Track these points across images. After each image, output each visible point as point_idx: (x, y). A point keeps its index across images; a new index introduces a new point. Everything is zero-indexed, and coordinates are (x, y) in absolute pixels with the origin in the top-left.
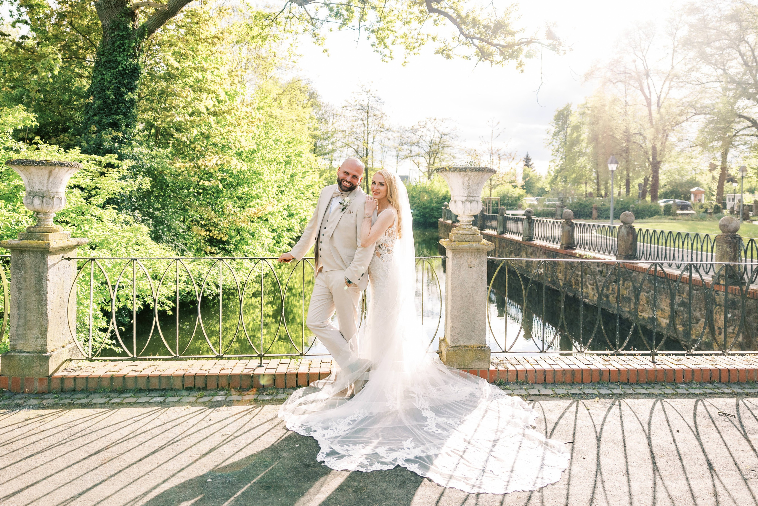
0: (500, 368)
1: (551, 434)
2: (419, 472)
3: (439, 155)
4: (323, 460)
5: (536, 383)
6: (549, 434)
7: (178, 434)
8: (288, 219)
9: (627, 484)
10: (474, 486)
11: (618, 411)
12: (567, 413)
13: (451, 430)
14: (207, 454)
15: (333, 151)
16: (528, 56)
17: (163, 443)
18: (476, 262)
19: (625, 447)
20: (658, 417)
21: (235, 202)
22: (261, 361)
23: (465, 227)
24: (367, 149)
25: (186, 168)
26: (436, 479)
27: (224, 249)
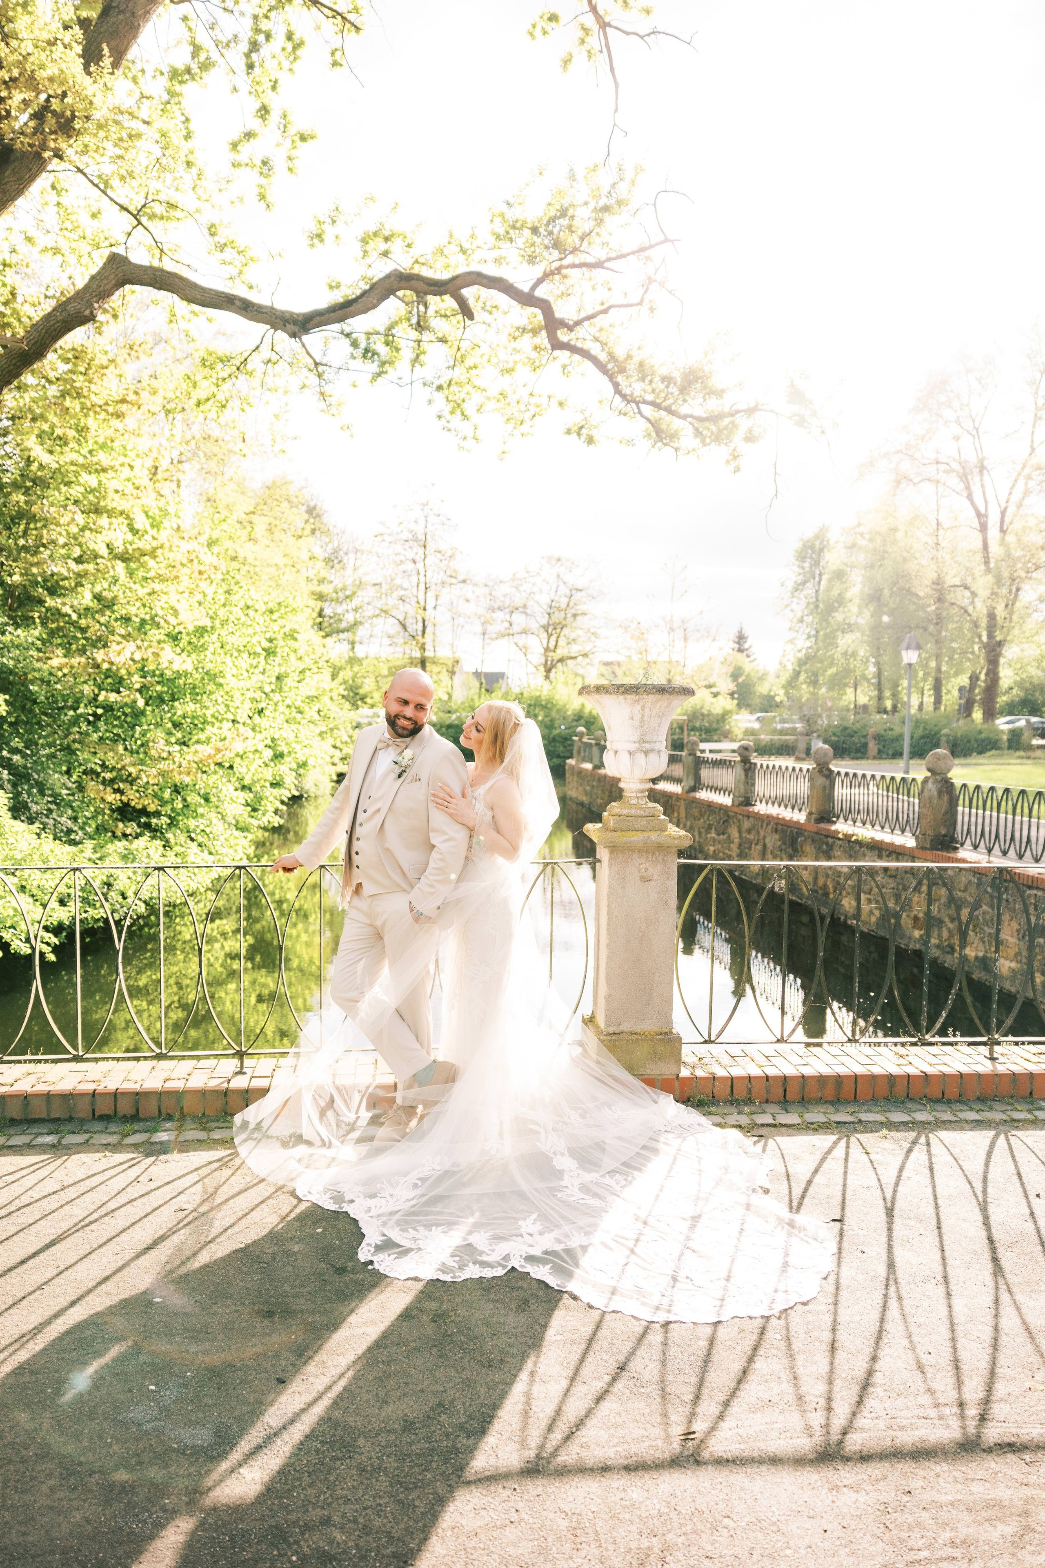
0: (699, 1073)
1: (800, 1205)
2: (553, 1282)
3: (566, 631)
4: (370, 1258)
5: (767, 1101)
6: (795, 1204)
7: (92, 1208)
8: (272, 764)
9: (944, 1302)
10: (657, 1308)
11: (924, 1157)
12: (828, 1161)
13: (610, 1198)
14: (149, 1248)
15: (356, 624)
16: (749, 438)
17: (65, 1226)
18: (655, 871)
19: (939, 1228)
20: (1001, 1165)
21: (170, 734)
22: (242, 1063)
23: (634, 801)
24: (424, 621)
25: (72, 667)
26: (587, 1295)
27: (147, 826)
